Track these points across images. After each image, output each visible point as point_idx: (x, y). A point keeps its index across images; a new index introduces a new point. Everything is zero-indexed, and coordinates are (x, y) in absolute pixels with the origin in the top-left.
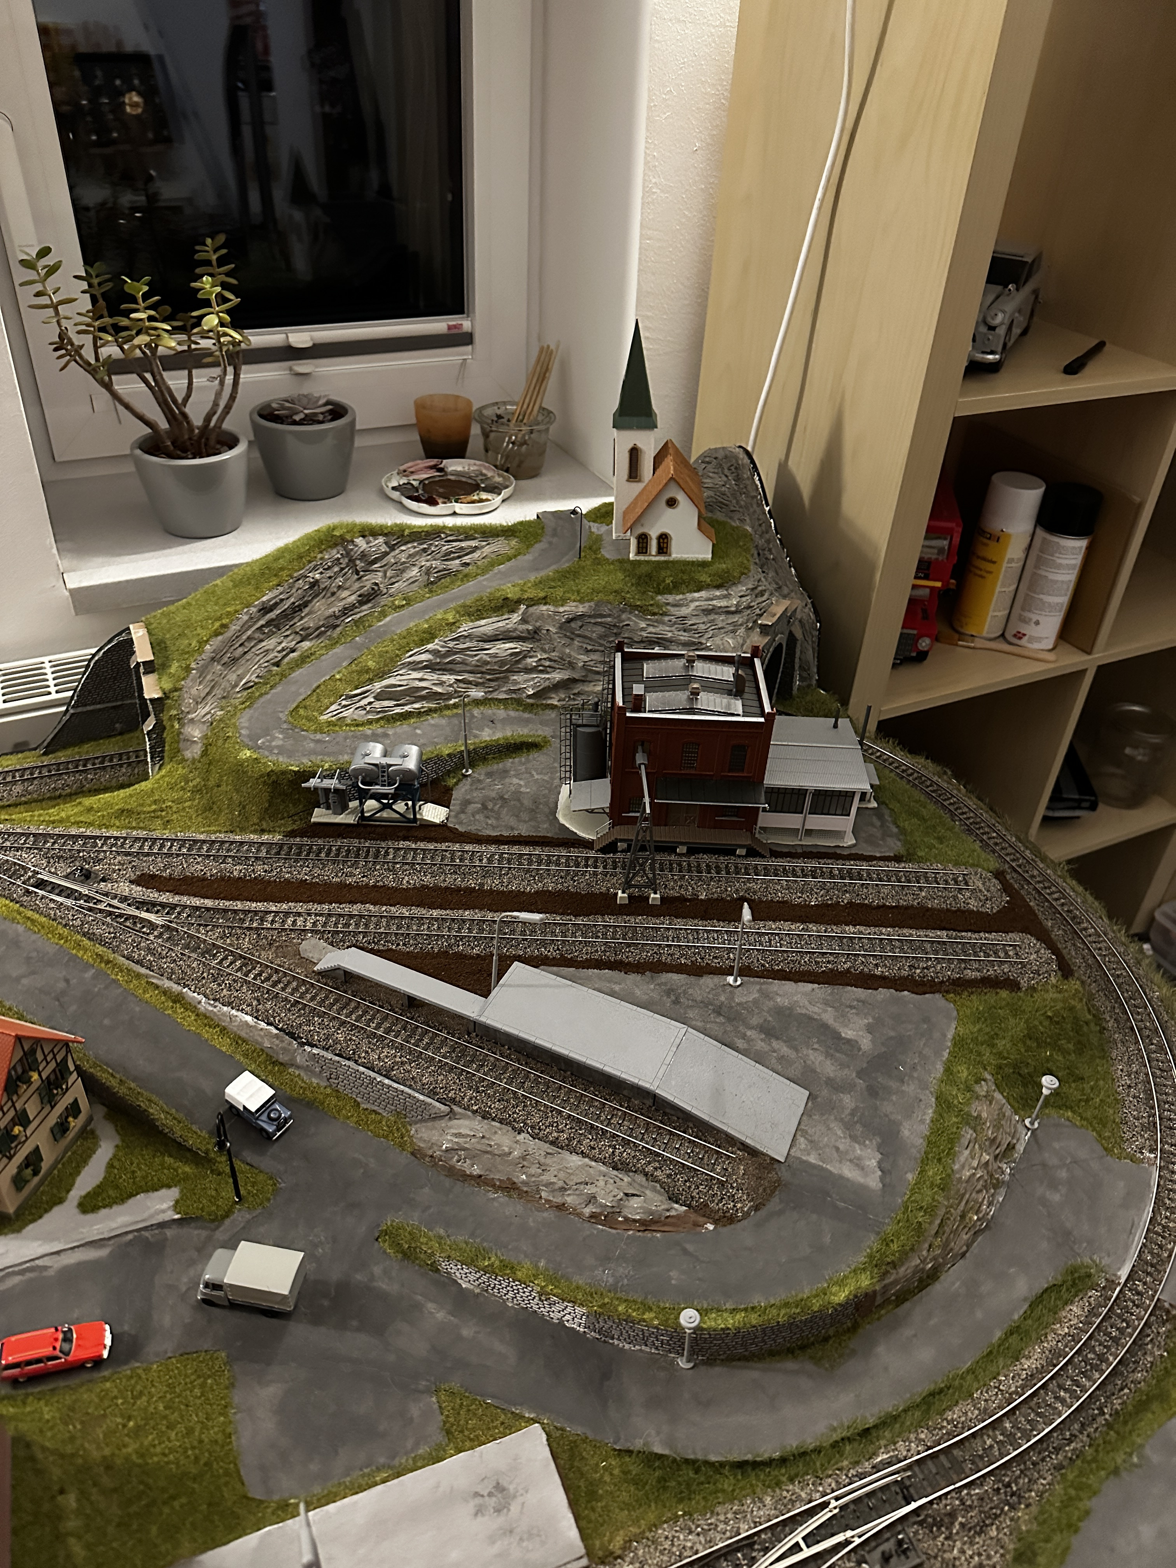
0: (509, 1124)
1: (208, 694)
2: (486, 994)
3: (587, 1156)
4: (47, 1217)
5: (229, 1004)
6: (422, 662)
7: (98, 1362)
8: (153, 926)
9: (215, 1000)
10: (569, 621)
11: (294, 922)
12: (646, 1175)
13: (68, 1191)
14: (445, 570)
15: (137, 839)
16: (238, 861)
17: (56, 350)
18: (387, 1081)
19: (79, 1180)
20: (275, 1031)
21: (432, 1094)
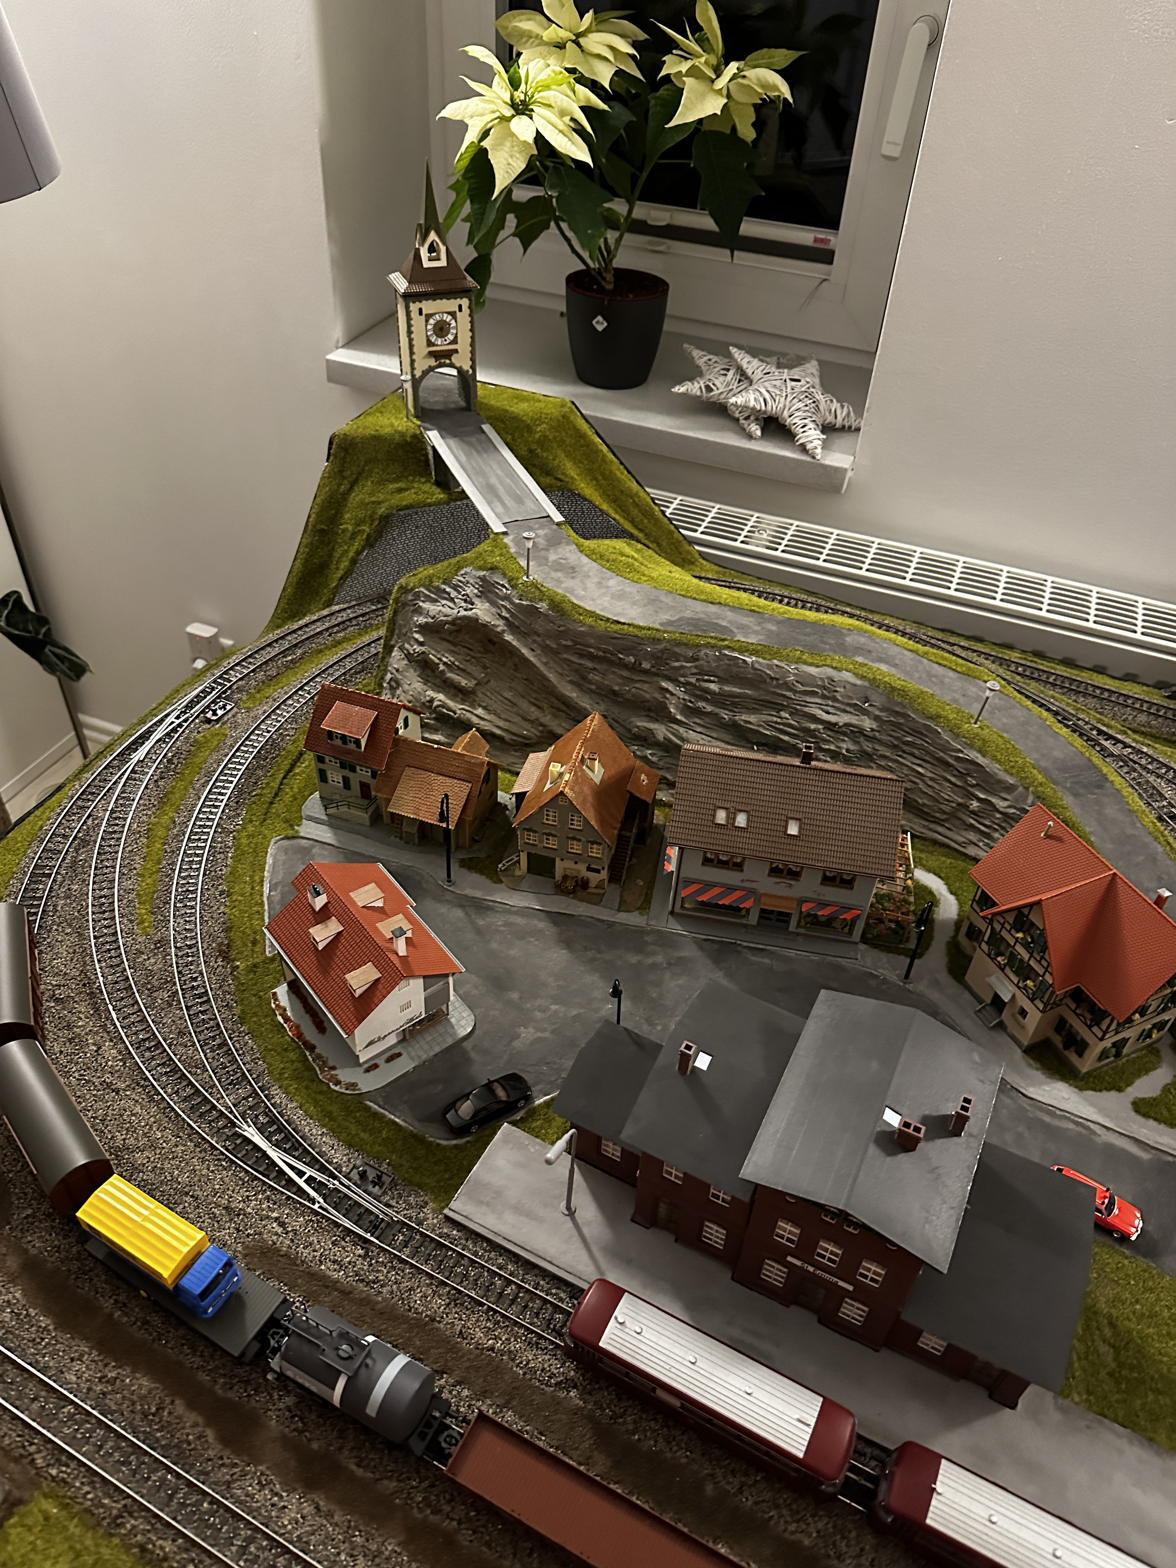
4: (1105, 1094)
7: (1124, 1238)
19: (1138, 1083)
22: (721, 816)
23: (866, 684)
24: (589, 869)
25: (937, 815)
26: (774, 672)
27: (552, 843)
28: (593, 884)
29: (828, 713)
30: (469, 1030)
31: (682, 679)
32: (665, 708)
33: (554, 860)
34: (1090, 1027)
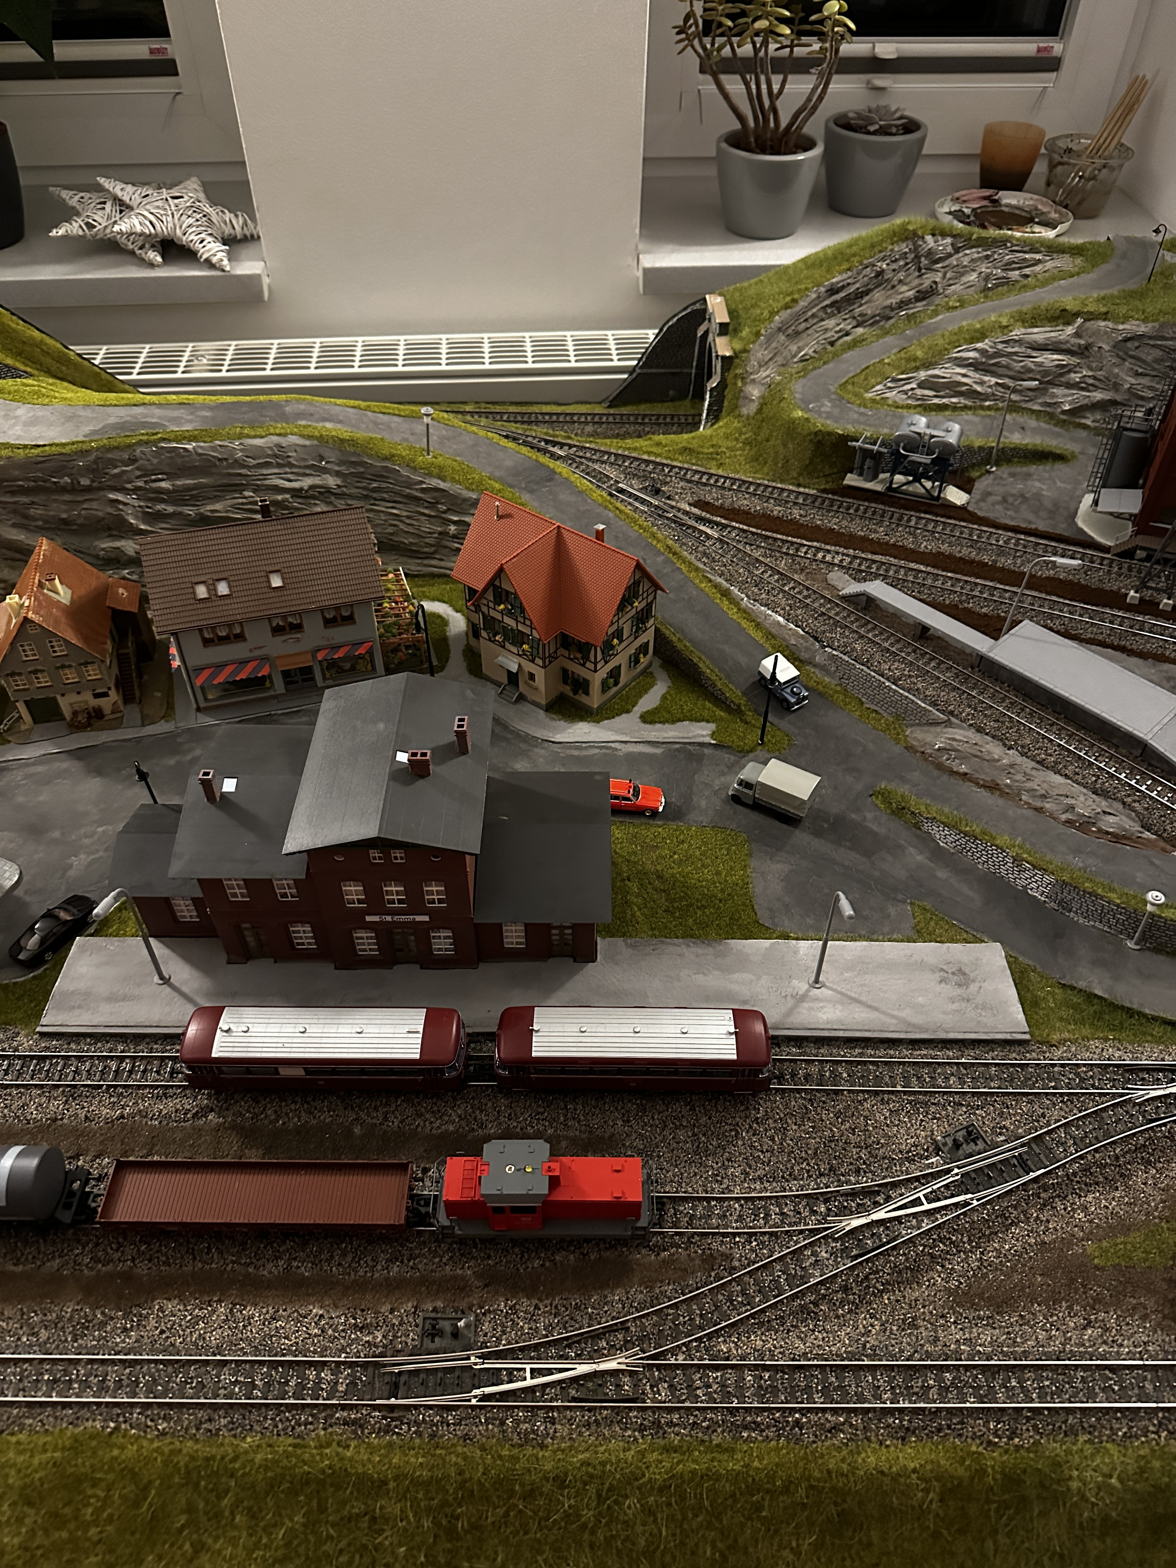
0: (1001, 740)
1: (770, 359)
2: (996, 638)
3: (1070, 779)
4: (617, 719)
5: (766, 605)
6: (969, 358)
7: (655, 813)
8: (708, 537)
9: (755, 600)
10: (1126, 340)
11: (824, 557)
12: (1124, 803)
13: (633, 706)
14: (1004, 278)
15: (696, 472)
16: (779, 502)
17: (678, 33)
18: (894, 687)
19: (641, 701)
20: (802, 632)
21: (934, 704)
22: (202, 592)
23: (316, 442)
24: (97, 696)
25: (426, 550)
26: (220, 452)
27: (44, 680)
28: (107, 710)
29: (290, 480)
30: (16, 879)
31: (129, 486)
32: (124, 521)
33: (55, 699)
34: (584, 665)
